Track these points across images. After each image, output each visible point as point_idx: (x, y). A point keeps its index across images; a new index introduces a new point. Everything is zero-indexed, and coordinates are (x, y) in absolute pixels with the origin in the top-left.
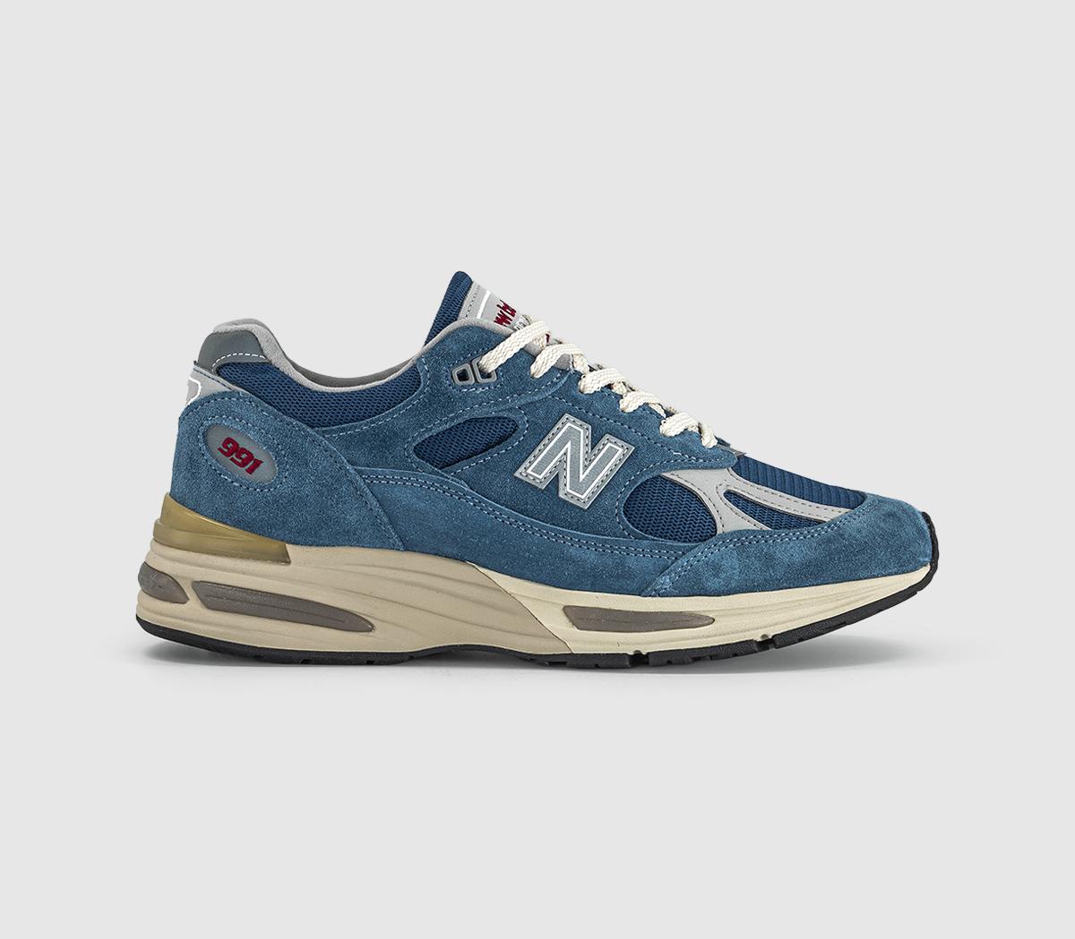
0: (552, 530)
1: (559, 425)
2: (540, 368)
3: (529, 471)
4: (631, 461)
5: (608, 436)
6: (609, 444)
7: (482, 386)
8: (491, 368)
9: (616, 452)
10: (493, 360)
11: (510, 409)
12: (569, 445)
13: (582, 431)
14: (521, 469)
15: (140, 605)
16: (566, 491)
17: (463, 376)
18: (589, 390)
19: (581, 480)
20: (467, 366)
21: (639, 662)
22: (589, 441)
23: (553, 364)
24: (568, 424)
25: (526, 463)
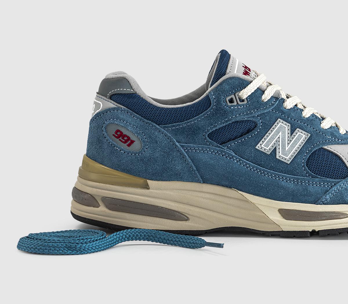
0: (273, 174)
1: (276, 124)
2: (266, 97)
3: (262, 146)
4: (309, 141)
5: (298, 129)
6: (299, 133)
7: (240, 105)
8: (244, 97)
9: (302, 136)
10: (246, 93)
11: (253, 117)
12: (280, 134)
13: (286, 127)
14: (259, 145)
15: (73, 207)
16: (280, 155)
17: (231, 101)
18: (289, 107)
19: (286, 150)
20: (233, 96)
21: (314, 234)
22: (289, 132)
23: (272, 95)
24: (280, 124)
25: (261, 142)
